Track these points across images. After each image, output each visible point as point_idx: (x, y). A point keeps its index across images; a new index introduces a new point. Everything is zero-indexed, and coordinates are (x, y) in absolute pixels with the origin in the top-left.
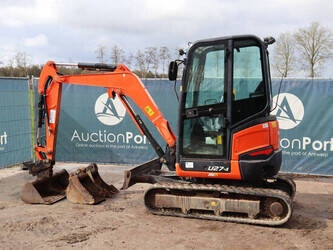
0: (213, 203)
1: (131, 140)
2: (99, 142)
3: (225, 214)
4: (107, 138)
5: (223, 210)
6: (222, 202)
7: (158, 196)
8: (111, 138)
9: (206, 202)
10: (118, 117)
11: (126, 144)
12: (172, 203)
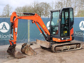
0: (68, 47)
3: (70, 49)
5: (70, 48)
6: (70, 46)
7: (56, 48)
9: (67, 47)
12: (60, 49)
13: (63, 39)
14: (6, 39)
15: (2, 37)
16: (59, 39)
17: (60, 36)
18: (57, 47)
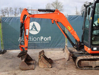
1: (43, 40)
2: (30, 41)
4: (33, 39)
8: (35, 39)
10: (37, 31)
11: (40, 41)
12: (89, 64)
13: (95, 49)
14: (36, 42)
15: (31, 39)
16: (89, 49)
17: (89, 45)
18: (85, 61)
